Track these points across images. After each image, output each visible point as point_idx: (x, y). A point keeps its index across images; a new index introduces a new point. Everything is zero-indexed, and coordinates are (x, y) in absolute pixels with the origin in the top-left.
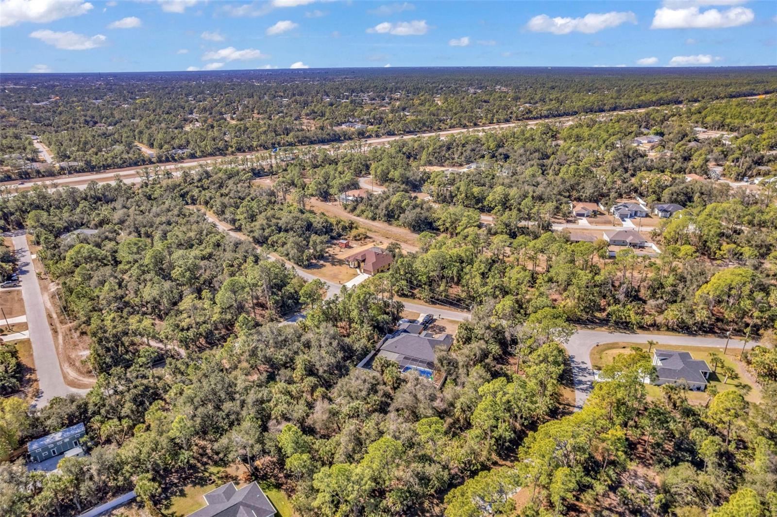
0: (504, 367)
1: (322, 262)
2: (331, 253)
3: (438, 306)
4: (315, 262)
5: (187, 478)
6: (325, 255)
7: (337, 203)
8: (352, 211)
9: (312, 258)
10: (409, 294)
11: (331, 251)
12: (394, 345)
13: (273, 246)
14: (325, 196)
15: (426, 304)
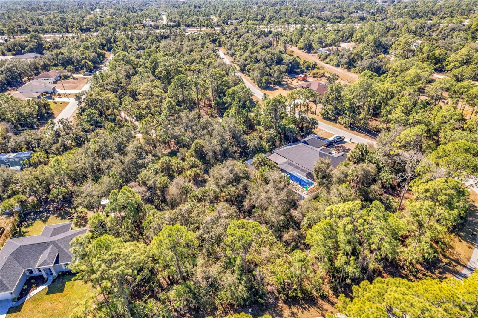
0: (391, 197)
1: (278, 87)
2: (289, 82)
3: (355, 132)
4: (272, 86)
5: (59, 209)
6: (283, 83)
7: (317, 55)
8: (324, 59)
9: (271, 84)
10: (333, 118)
11: (290, 81)
12: (287, 151)
13: (249, 72)
14: (309, 48)
15: (345, 129)
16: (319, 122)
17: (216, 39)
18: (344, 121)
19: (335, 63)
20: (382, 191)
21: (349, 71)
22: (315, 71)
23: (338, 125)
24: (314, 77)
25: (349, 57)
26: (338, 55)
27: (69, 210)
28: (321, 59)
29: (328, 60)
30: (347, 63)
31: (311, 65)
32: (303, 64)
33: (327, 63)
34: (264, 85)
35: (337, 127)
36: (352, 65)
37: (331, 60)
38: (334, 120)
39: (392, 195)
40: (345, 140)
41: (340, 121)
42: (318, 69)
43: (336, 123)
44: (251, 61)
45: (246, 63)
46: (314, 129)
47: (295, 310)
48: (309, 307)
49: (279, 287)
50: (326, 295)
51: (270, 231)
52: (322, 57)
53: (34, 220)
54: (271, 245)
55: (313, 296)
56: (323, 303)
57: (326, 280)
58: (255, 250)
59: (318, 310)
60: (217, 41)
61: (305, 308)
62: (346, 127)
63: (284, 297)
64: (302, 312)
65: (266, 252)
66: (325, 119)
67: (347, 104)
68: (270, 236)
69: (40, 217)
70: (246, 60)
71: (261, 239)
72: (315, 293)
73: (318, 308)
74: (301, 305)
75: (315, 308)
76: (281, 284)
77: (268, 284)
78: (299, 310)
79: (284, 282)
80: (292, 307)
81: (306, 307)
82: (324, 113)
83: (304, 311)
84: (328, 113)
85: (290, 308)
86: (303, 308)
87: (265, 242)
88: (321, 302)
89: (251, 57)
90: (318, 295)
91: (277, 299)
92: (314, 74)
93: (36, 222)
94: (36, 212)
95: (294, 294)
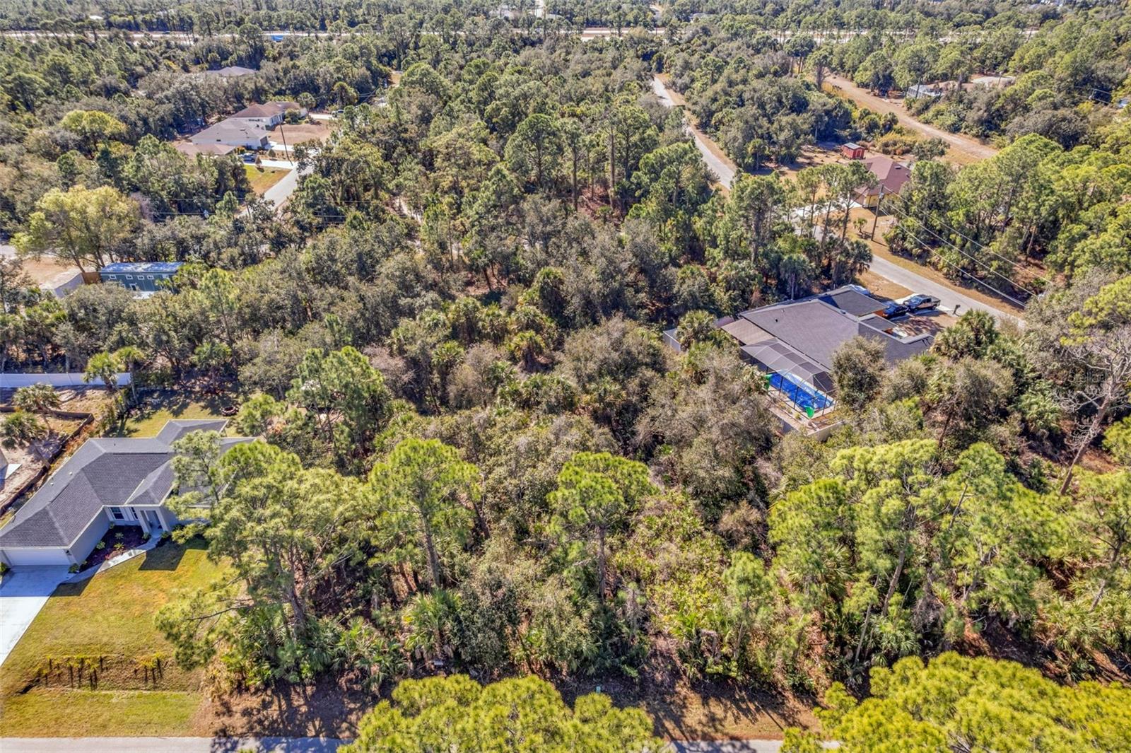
0: (1045, 463)
1: (784, 169)
2: (817, 160)
3: (973, 291)
4: (772, 165)
5: (214, 392)
6: (800, 160)
7: (902, 101)
8: (919, 112)
9: (770, 160)
10: (916, 251)
11: (819, 158)
12: (776, 315)
13: (717, 129)
14: (884, 85)
15: (947, 282)
16: (876, 258)
17: (653, 53)
18: (945, 259)
19: (949, 122)
20: (1022, 444)
21: (984, 143)
22: (891, 137)
23: (928, 270)
24: (886, 152)
25: (989, 104)
26: (961, 101)
27: (233, 395)
28: (913, 111)
29: (930, 114)
30: (981, 122)
31: (882, 122)
32: (861, 118)
33: (927, 122)
34: (750, 160)
35: (925, 276)
36: (997, 127)
37: (939, 113)
38: (919, 256)
39: (1051, 458)
40: (940, 308)
41: (934, 259)
42: (900, 132)
43: (924, 265)
44: (727, 103)
45: (714, 107)
46: (860, 271)
47: (718, 711)
48: (757, 710)
49: (685, 643)
50: (810, 686)
51: (692, 503)
52: (917, 105)
53: (157, 407)
54: (688, 538)
55: (773, 685)
56: (800, 706)
57: (819, 649)
58: (643, 545)
59: (783, 723)
60: (655, 58)
61: (747, 712)
62: (947, 276)
63: (691, 671)
64: (737, 719)
65: (670, 553)
66: (894, 252)
67: (958, 216)
68: (690, 517)
69: (170, 403)
70: (715, 100)
71: (664, 519)
72: (780, 676)
73: (783, 716)
74: (735, 702)
75: (775, 716)
76: (689, 636)
77: (658, 634)
78: (730, 713)
79: (698, 632)
80: (712, 702)
81: (749, 709)
82: (896, 236)
83: (742, 717)
84: (904, 239)
85: (705, 702)
86: (739, 708)
87: (672, 528)
88: (792, 702)
89: (727, 94)
90: (787, 683)
91: (676, 674)
92: (886, 145)
93: (159, 412)
94: (164, 393)
95: (720, 669)
